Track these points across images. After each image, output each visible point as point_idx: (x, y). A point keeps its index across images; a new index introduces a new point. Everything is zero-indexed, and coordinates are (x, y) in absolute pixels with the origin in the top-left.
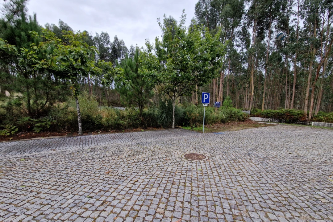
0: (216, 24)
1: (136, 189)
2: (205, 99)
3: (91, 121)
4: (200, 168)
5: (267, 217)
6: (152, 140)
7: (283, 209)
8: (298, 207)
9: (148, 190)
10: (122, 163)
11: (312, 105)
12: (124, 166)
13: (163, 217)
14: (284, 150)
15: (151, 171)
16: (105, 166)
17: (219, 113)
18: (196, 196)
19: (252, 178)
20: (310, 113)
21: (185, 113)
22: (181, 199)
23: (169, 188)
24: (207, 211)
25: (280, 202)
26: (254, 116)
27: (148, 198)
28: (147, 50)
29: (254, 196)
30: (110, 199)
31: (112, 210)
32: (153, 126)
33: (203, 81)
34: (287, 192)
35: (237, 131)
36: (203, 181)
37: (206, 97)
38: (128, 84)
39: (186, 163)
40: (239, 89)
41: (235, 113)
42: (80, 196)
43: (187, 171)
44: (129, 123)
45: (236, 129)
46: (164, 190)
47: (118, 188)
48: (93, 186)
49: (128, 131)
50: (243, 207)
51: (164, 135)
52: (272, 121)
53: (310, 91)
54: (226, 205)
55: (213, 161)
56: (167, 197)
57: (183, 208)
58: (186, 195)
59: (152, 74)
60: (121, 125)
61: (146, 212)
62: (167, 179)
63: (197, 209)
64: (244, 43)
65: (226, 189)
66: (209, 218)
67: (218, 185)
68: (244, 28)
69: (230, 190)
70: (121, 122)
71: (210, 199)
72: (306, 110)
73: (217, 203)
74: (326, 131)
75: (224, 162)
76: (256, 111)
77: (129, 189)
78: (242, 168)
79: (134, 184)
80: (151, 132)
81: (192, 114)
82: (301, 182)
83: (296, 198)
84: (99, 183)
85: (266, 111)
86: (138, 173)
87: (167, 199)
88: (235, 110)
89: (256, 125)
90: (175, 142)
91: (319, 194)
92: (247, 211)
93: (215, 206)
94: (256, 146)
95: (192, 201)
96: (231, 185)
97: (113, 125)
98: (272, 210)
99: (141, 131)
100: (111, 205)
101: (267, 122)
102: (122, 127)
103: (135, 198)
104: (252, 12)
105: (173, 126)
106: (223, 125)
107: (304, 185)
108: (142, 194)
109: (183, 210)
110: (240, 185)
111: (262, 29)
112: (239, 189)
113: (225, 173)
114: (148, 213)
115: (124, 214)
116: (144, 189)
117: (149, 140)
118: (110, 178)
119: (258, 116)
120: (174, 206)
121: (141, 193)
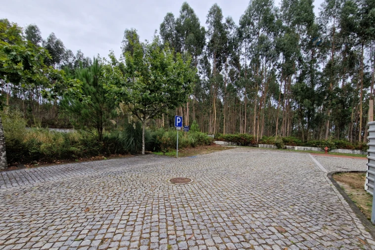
0: (180, 48)
1: (136, 220)
2: (178, 122)
3: (22, 148)
4: (190, 190)
5: (253, 217)
6: (124, 168)
7: (261, 209)
8: (269, 206)
9: (150, 217)
10: (99, 197)
11: (258, 130)
12: (104, 200)
13: (177, 237)
14: (248, 167)
15: (142, 200)
16: (76, 204)
17: (189, 137)
18: (197, 213)
19: (234, 191)
20: (257, 137)
21: (155, 137)
22: (186, 219)
23: (170, 212)
24: (212, 223)
25: (258, 205)
26: (218, 140)
27: (153, 224)
28: (111, 62)
29: (240, 204)
30: (109, 235)
31: (119, 245)
32: (118, 153)
33: (174, 104)
34: (259, 197)
35: (208, 154)
36: (198, 200)
37: (179, 120)
38: (86, 100)
39: (174, 188)
40: (204, 114)
41: (202, 137)
42: (63, 242)
43: (179, 194)
44: (85, 150)
45: (206, 152)
46: (166, 215)
47: (113, 223)
48: (76, 228)
49: (83, 161)
50: (236, 214)
51: (137, 162)
52: (231, 145)
53: (257, 119)
54: (224, 215)
55: (199, 182)
56: (172, 220)
57: (191, 225)
58: (188, 214)
59: (122, 91)
60: (72, 152)
61: (158, 238)
62: (164, 205)
63: (203, 224)
64: (205, 71)
65: (219, 203)
66: (215, 228)
67: (211, 201)
68: (205, 57)
69: (222, 203)
70: (73, 149)
71: (210, 213)
72: (254, 135)
73: (217, 215)
74: (269, 151)
75: (208, 182)
76: (219, 135)
77: (126, 221)
78: (224, 185)
79: (129, 215)
80: (118, 160)
81: (163, 138)
82: (265, 190)
83: (266, 200)
84: (83, 223)
85: (227, 135)
86: (127, 204)
87: (173, 221)
88: (202, 134)
89: (220, 148)
90: (152, 168)
91: (278, 196)
92: (240, 216)
93: (216, 218)
94: (228, 166)
95: (195, 218)
96: (221, 199)
97: (60, 153)
98: (255, 211)
99: (103, 159)
100: (114, 240)
101: (228, 145)
102: (73, 156)
103: (138, 228)
104: (212, 46)
105: (143, 152)
106: (193, 149)
107: (268, 191)
108: (145, 222)
109: (192, 227)
110: (228, 199)
111: (220, 62)
112: (228, 201)
113: (213, 191)
114: (160, 237)
115: (135, 244)
116: (144, 218)
117: (120, 169)
118: (95, 215)
119: (221, 140)
120: (183, 226)
121: (143, 222)
